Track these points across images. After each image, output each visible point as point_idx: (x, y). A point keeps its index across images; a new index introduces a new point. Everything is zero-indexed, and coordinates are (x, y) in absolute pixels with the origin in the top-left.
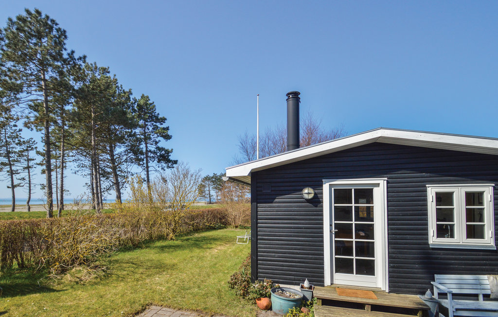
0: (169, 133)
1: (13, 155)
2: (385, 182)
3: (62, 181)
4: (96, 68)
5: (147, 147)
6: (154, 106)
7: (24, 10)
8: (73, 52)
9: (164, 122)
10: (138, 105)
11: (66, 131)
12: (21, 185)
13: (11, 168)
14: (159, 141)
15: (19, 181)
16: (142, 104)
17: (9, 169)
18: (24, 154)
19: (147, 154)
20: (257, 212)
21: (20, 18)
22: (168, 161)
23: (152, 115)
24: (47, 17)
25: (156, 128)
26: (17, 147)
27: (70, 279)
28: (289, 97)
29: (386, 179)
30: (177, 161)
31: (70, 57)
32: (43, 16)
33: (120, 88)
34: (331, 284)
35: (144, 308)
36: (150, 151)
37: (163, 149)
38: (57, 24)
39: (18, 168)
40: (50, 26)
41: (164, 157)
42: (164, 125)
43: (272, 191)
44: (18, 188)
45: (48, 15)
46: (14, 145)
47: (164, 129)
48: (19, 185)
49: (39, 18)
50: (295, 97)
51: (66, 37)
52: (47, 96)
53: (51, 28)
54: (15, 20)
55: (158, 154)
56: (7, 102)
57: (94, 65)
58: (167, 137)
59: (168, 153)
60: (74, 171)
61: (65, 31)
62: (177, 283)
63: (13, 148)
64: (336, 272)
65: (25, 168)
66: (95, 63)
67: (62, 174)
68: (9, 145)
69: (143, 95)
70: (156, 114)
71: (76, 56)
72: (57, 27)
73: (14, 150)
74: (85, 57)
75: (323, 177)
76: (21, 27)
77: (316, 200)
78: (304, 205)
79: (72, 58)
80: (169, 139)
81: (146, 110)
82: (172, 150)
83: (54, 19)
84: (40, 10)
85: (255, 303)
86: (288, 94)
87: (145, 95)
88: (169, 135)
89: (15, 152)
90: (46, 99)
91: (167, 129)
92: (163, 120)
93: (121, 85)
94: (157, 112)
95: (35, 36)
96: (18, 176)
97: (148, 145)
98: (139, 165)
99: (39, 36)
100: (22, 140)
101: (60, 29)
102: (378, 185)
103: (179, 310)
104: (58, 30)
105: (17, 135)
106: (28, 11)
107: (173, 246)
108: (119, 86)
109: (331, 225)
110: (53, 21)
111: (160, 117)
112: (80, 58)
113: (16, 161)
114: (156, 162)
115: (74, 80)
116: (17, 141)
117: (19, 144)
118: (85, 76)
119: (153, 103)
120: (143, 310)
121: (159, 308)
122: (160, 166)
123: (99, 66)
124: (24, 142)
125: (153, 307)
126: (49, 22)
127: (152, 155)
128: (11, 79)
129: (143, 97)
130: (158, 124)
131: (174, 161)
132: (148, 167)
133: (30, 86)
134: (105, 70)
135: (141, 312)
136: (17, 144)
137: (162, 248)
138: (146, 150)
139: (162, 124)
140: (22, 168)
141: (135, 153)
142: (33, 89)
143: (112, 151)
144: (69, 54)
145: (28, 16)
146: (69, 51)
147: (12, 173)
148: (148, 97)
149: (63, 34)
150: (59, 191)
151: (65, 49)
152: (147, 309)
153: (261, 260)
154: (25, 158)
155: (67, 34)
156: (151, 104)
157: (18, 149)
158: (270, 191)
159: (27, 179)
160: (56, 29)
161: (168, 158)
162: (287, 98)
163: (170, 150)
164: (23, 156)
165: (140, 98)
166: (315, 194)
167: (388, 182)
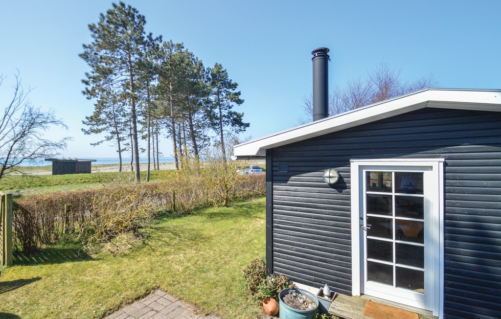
0: (241, 97)
1: (120, 125)
2: (442, 165)
3: (157, 145)
4: (173, 45)
5: (221, 112)
6: (227, 73)
7: (111, 4)
8: (151, 34)
9: (236, 88)
10: (211, 75)
11: (153, 103)
12: (127, 149)
13: (118, 136)
14: (232, 106)
15: (125, 147)
16: (215, 73)
17: (117, 137)
18: (128, 124)
19: (220, 118)
20: (272, 195)
21: (110, 12)
22: (241, 124)
23: (225, 82)
24: (130, 7)
25: (228, 94)
26: (122, 118)
27: (109, 248)
28: (315, 55)
29: (443, 160)
30: (249, 124)
31: (149, 39)
32: (127, 7)
33: (196, 60)
34: (362, 294)
35: (148, 293)
36: (224, 116)
37: (235, 113)
38: (137, 12)
39: (124, 135)
40: (132, 14)
41: (237, 121)
42: (236, 91)
43: (288, 171)
44: (125, 151)
45: (130, 5)
46: (120, 117)
47: (236, 94)
48: (125, 149)
49: (123, 9)
50: (323, 54)
51: (145, 22)
52: (132, 76)
53: (133, 16)
54: (105, 14)
55: (232, 118)
56: (103, 84)
57: (170, 43)
58: (240, 102)
59: (240, 117)
60: (166, 136)
61: (144, 17)
62: (198, 262)
63: (119, 119)
64: (369, 279)
65: (129, 135)
66: (171, 41)
67: (157, 139)
68: (117, 117)
69: (217, 64)
70: (229, 80)
71: (154, 37)
72: (138, 15)
73: (121, 121)
74: (161, 37)
75: (351, 155)
76: (110, 19)
77: (342, 184)
78: (326, 191)
79: (151, 39)
80: (241, 103)
81: (219, 78)
82: (243, 114)
83: (135, 8)
84: (123, 2)
85: (262, 305)
86: (314, 52)
87: (219, 64)
88: (240, 100)
89: (122, 123)
90: (132, 79)
91: (239, 94)
92: (235, 86)
93: (197, 58)
94: (229, 78)
95: (120, 25)
96: (124, 142)
97: (222, 110)
98: (215, 129)
99: (124, 25)
100: (126, 112)
101: (140, 15)
102: (431, 168)
103: (180, 300)
104: (139, 17)
105: (122, 109)
106: (114, 5)
107: (223, 214)
108: (195, 58)
109: (361, 219)
110: (134, 10)
111: (233, 82)
112: (157, 39)
113: (123, 130)
114: (230, 125)
115: (156, 58)
116: (122, 114)
117: (124, 116)
118: (164, 53)
119: (226, 70)
120: (146, 295)
121: (163, 293)
122: (234, 129)
123: (175, 43)
124: (127, 114)
125: (158, 292)
126: (132, 11)
127: (226, 119)
128: (107, 64)
129: (216, 65)
130: (231, 90)
131: (246, 124)
132: (222, 131)
133: (121, 68)
134: (180, 46)
135: (143, 297)
136: (122, 116)
137: (212, 216)
138: (221, 115)
139: (234, 89)
140: (127, 135)
141: (211, 119)
142: (124, 70)
143: (190, 118)
144: (148, 37)
145: (115, 9)
146: (148, 34)
147: (119, 140)
148: (220, 65)
149: (143, 19)
150: (156, 153)
151: (144, 33)
152: (151, 294)
153: (276, 251)
154: (129, 127)
155: (146, 19)
156: (223, 72)
157: (123, 120)
158: (286, 172)
159: (131, 145)
160: (137, 16)
161: (241, 121)
162: (313, 56)
163: (241, 114)
164: (128, 125)
165: (214, 67)
166: (340, 178)
167: (445, 164)
